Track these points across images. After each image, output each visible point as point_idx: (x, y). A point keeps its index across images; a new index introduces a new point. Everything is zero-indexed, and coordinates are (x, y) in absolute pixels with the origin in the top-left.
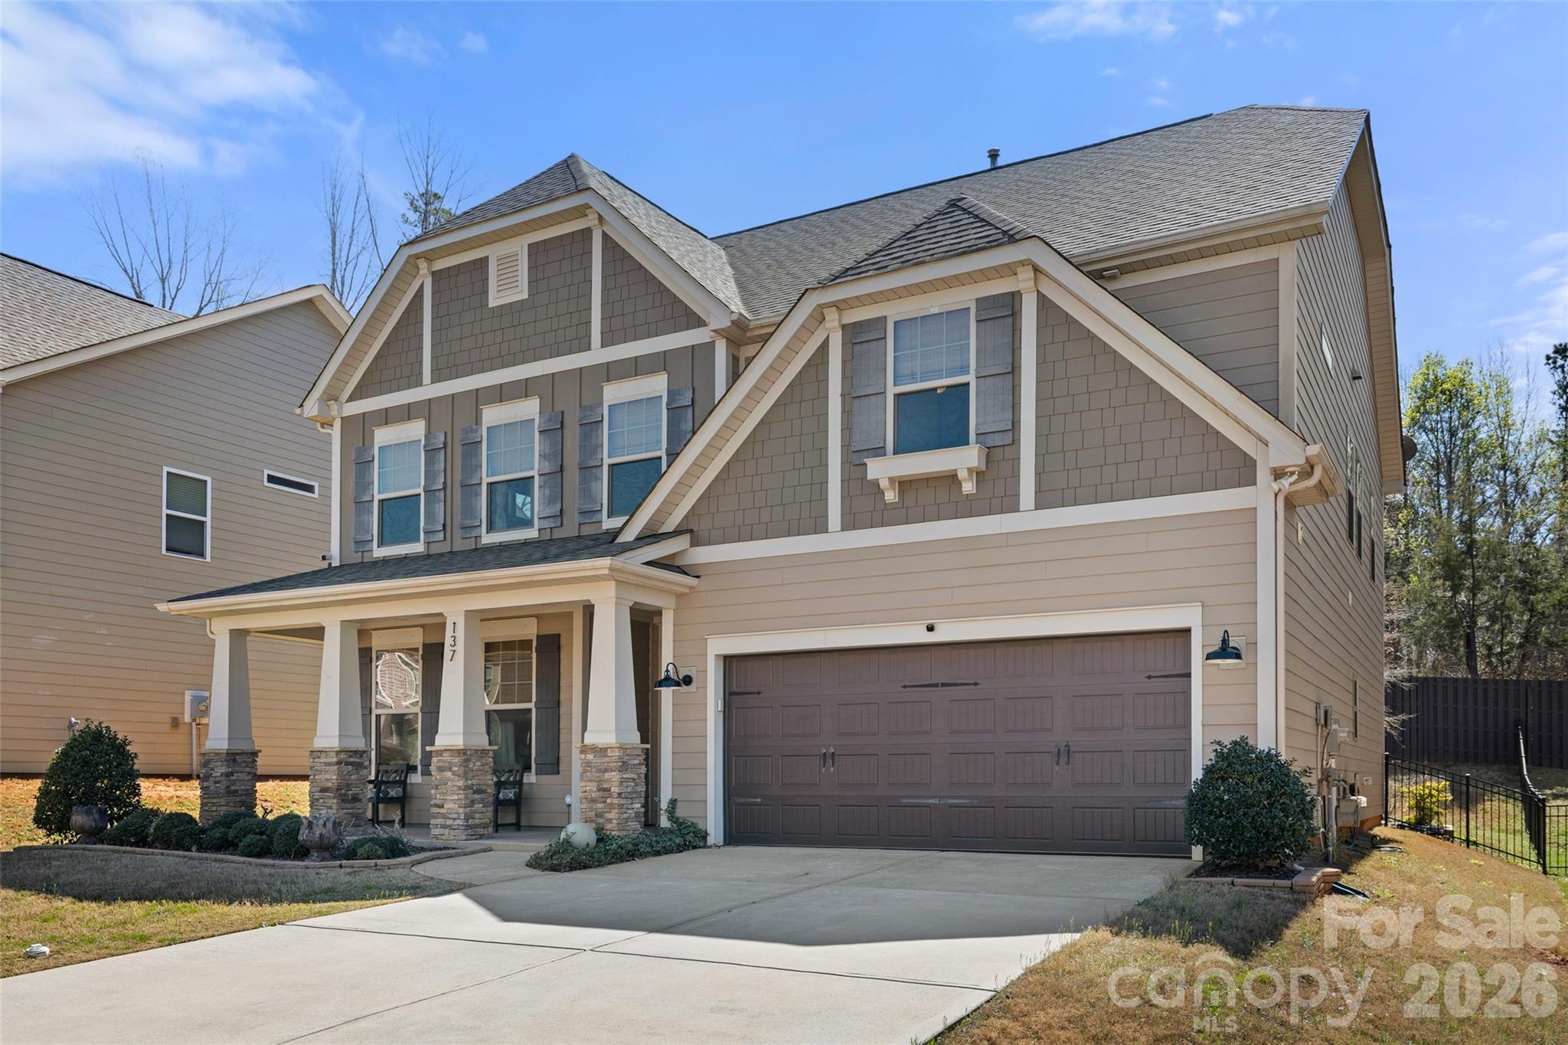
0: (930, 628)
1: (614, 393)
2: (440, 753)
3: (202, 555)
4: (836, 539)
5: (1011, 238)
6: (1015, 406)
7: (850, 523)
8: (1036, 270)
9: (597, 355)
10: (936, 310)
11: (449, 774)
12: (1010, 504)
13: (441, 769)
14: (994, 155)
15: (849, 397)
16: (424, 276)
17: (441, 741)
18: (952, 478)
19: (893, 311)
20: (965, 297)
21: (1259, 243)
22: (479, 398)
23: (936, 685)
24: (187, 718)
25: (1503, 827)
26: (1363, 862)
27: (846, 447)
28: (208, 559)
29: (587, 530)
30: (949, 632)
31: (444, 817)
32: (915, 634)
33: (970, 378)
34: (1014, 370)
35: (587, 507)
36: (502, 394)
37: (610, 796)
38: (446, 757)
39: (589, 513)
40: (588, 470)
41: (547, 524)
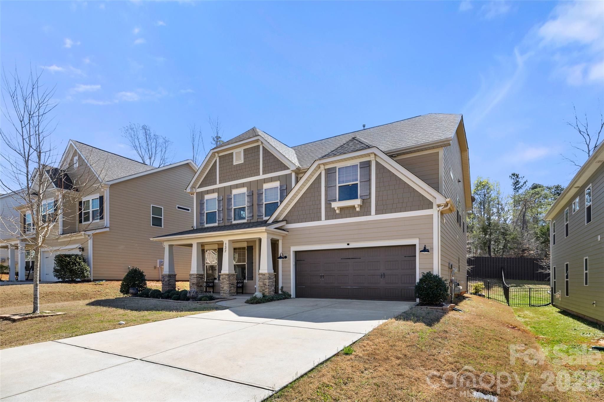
0: (348, 244)
1: (266, 186)
2: (223, 275)
3: (161, 226)
4: (324, 222)
5: (369, 147)
6: (370, 189)
7: (327, 218)
8: (375, 155)
9: (262, 177)
10: (349, 165)
11: (225, 280)
12: (368, 213)
13: (223, 279)
14: (364, 126)
15: (327, 187)
16: (217, 157)
17: (223, 272)
18: (353, 207)
19: (338, 165)
20: (357, 162)
21: (433, 148)
22: (231, 187)
23: (350, 259)
24: (158, 266)
25: (498, 294)
26: (461, 303)
27: (326, 199)
28: (163, 227)
29: (259, 220)
30: (353, 245)
31: (224, 290)
32: (344, 246)
33: (358, 182)
34: (370, 180)
35: (259, 214)
36: (237, 186)
37: (266, 286)
39: (260, 216)
40: (260, 205)
41: (249, 219)
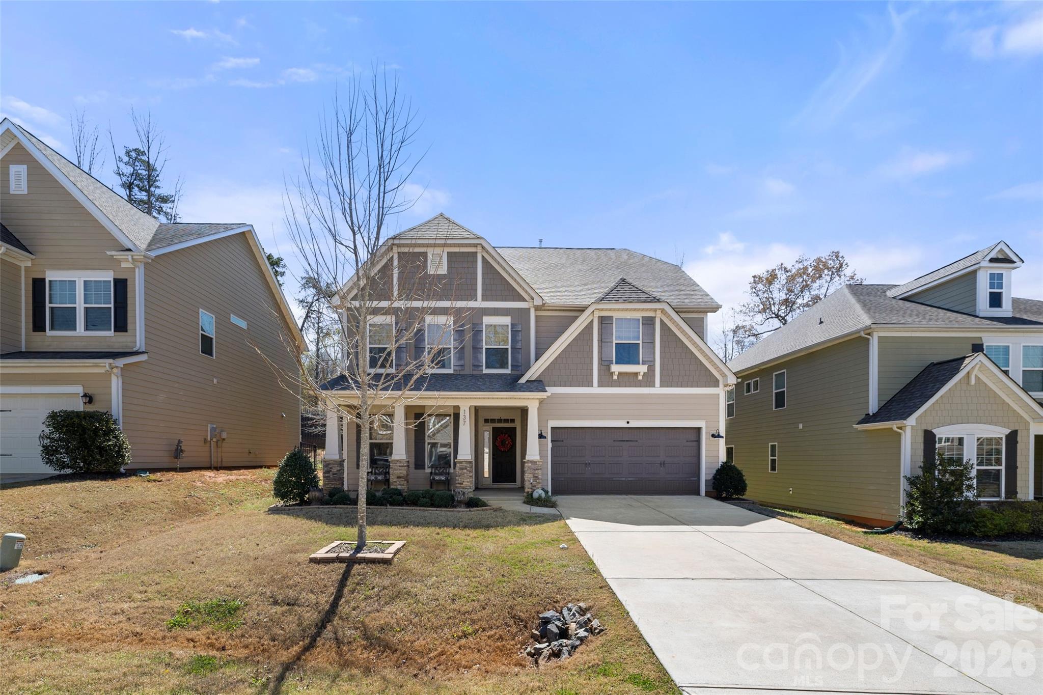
0: (628, 423)
1: (487, 320)
2: (461, 462)
3: (211, 355)
4: (595, 390)
5: (659, 301)
6: (654, 353)
7: (601, 385)
8: (662, 311)
9: (479, 303)
10: (629, 317)
11: (465, 471)
12: (651, 384)
13: (462, 469)
15: (601, 341)
16: (395, 253)
17: (460, 457)
18: (636, 374)
19: (616, 315)
20: (639, 315)
22: (423, 310)
23: (624, 441)
24: (209, 439)
27: (601, 359)
28: (214, 358)
29: (475, 373)
30: (634, 424)
31: (463, 488)
32: (622, 424)
33: (640, 342)
34: (653, 342)
35: (476, 363)
36: (436, 312)
37: (538, 479)
38: (464, 464)
39: (477, 366)
40: (476, 349)
41: (457, 368)
